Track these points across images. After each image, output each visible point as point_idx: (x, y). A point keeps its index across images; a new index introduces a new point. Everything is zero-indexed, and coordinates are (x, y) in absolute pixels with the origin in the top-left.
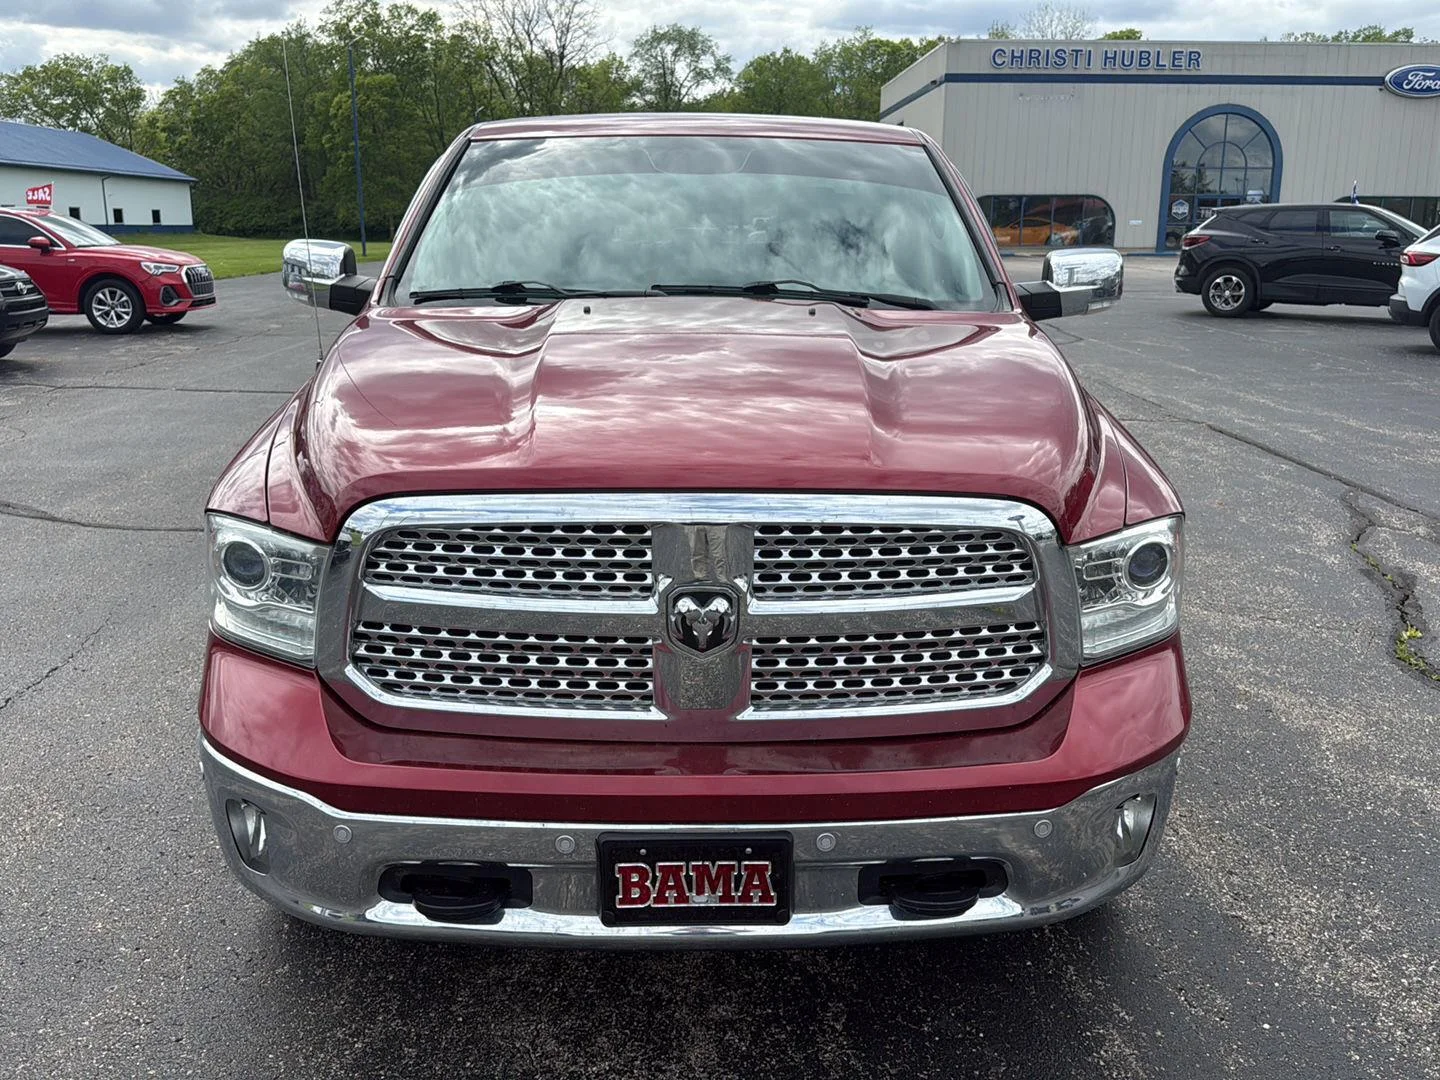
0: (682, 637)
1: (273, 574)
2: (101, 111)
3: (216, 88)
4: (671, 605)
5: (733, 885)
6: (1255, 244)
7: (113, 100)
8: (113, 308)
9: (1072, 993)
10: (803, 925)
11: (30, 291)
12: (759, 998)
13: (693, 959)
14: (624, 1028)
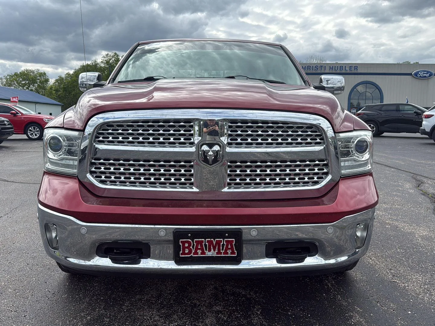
0: (203, 160)
1: (65, 148)
2: (36, 85)
3: (70, 79)
4: (200, 147)
5: (221, 248)
6: (378, 115)
7: (40, 82)
8: (34, 132)
9: (340, 303)
10: (246, 265)
11: (8, 124)
12: (231, 304)
13: (208, 293)
14: (183, 313)
